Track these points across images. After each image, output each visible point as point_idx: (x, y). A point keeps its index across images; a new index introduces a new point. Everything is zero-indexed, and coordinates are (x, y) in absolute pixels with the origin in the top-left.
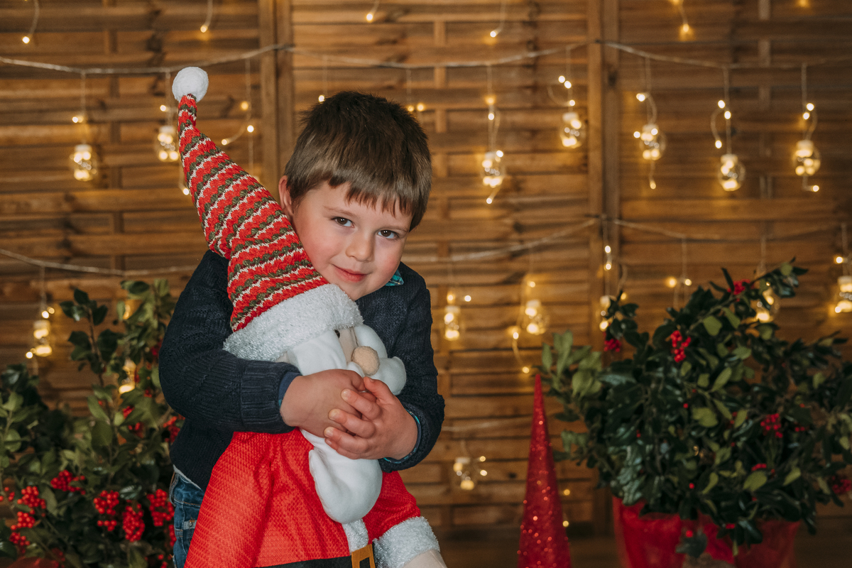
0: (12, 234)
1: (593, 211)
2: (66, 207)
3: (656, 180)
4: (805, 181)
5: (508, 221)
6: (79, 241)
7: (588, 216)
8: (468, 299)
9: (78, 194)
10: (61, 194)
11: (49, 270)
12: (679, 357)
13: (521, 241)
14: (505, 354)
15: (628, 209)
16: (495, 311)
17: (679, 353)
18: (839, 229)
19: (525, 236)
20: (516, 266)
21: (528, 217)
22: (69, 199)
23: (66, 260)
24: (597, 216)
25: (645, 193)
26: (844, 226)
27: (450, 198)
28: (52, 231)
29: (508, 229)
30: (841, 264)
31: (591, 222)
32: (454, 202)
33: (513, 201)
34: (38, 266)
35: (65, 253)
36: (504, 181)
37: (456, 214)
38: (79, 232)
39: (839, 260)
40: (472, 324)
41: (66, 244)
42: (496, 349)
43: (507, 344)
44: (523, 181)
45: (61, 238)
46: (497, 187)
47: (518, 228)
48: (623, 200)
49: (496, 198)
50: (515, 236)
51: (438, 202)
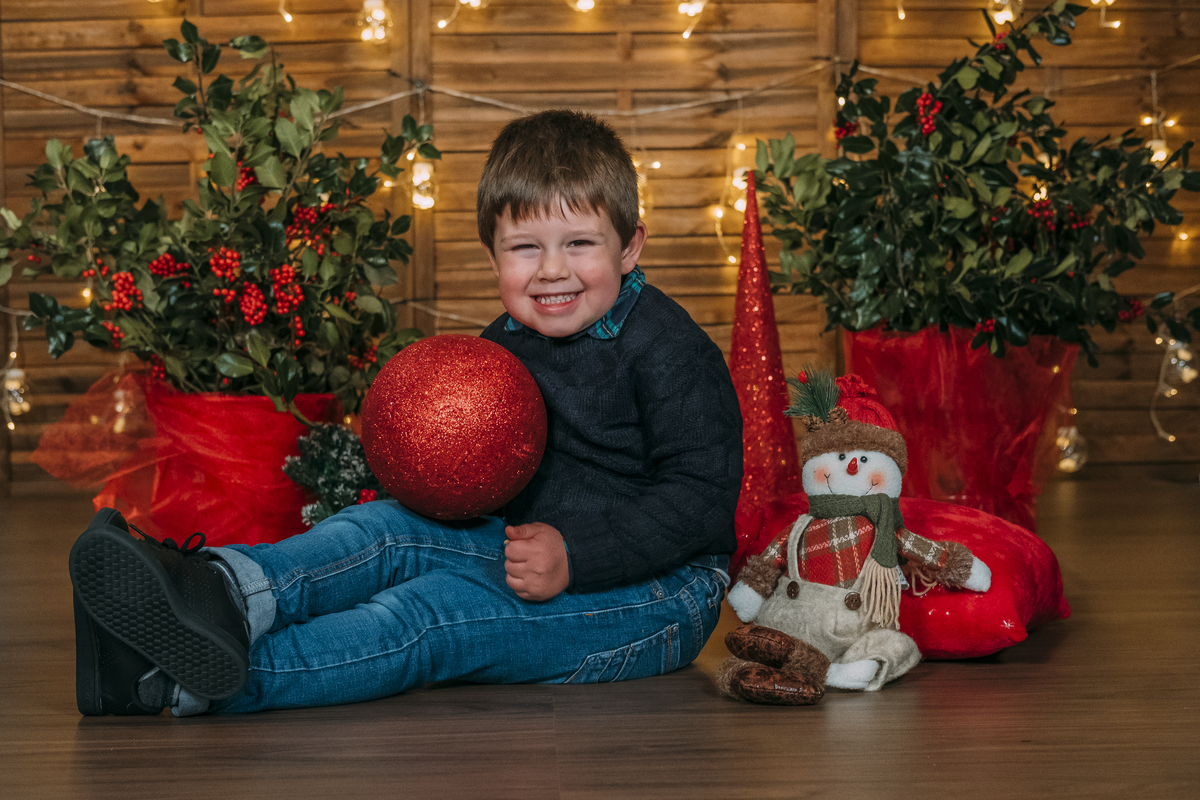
0: (59, 75)
1: (823, 52)
2: (131, 40)
3: (906, 10)
4: (1103, 13)
5: (712, 64)
6: (148, 85)
7: (816, 58)
8: (656, 165)
9: (145, 22)
10: (126, 23)
11: (107, 122)
12: (926, 126)
13: (727, 91)
14: (705, 241)
15: (869, 51)
16: (693, 183)
17: (927, 122)
18: (1148, 79)
19: (733, 84)
20: (720, 123)
21: (736, 59)
22: (135, 29)
23: (131, 109)
24: (828, 59)
25: (892, 29)
26: (1153, 74)
27: (635, 33)
28: (111, 72)
29: (711, 75)
30: (1150, 125)
31: (820, 66)
32: (639, 38)
33: (717, 38)
34: (95, 117)
35: (129, 100)
36: (705, 10)
37: (642, 56)
38: (146, 74)
39: (1147, 120)
40: (662, 201)
41: (131, 89)
42: (692, 234)
43: (709, 229)
44: (731, 11)
45: (123, 81)
46: (696, 16)
47: (724, 73)
48: (862, 38)
49: (694, 33)
50: (720, 84)
51: (619, 37)
